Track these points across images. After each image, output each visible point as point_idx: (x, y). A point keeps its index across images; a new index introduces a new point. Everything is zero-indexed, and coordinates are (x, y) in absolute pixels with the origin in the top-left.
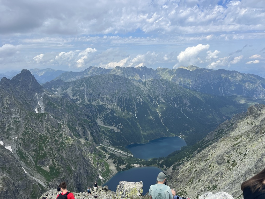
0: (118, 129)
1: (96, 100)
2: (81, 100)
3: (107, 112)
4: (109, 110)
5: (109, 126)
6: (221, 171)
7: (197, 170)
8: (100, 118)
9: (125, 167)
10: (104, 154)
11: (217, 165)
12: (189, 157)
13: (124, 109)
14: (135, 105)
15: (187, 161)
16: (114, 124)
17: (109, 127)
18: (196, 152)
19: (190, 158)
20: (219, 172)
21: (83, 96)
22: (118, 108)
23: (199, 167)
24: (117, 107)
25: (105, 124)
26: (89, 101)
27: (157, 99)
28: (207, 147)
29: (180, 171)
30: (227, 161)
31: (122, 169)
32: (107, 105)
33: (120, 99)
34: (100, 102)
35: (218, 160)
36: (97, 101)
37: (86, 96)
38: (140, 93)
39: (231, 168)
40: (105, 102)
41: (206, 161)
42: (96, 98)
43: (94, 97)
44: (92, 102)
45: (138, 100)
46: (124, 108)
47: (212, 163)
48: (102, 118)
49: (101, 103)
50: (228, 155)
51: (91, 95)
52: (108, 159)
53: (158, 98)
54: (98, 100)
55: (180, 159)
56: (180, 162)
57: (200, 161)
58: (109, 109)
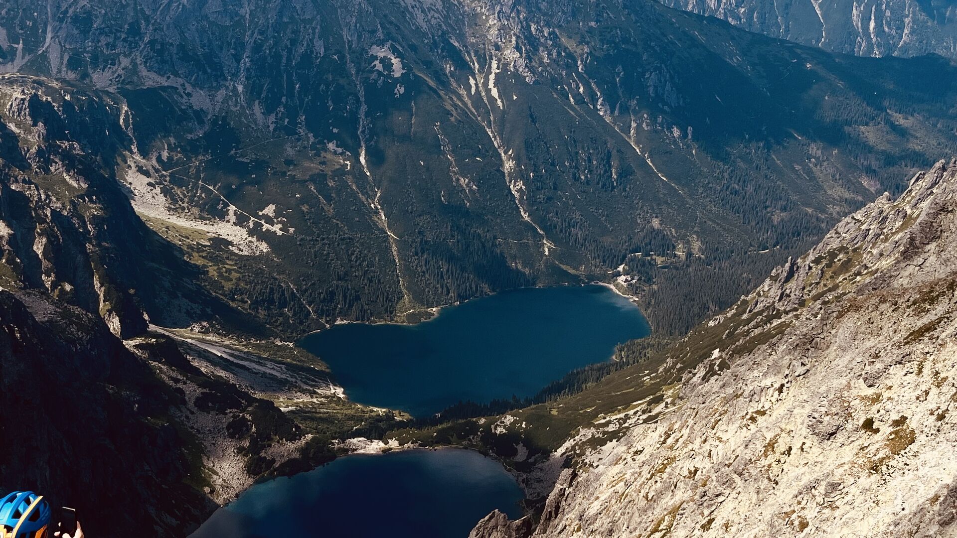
0: (254, 239)
1: (119, 55)
2: (19, 53)
3: (189, 137)
4: (201, 122)
5: (202, 218)
6: (828, 475)
7: (696, 471)
8: (147, 174)
9: (296, 455)
10: (171, 383)
11: (808, 443)
12: (658, 400)
13: (294, 122)
14: (362, 99)
15: (645, 421)
16: (232, 208)
17: (200, 226)
18: (701, 371)
19: (663, 405)
20: (817, 481)
21: (35, 27)
22: (257, 109)
23: (710, 454)
24: (250, 105)
25: (174, 207)
26: (74, 63)
27: (494, 64)
28: (764, 347)
29: (602, 474)
30: (861, 422)
31: (277, 465)
32: (189, 95)
33: (269, 60)
34: (144, 72)
35: (816, 415)
36: (125, 62)
37: (56, 31)
38: (391, 23)
39: (881, 460)
40: (176, 75)
41: (753, 419)
42: (114, 47)
43: (103, 40)
44: (90, 71)
45: (379, 66)
46: (292, 114)
47: (782, 430)
48: (157, 171)
49: (151, 79)
50: (870, 392)
51: (83, 22)
52: (195, 410)
53: (499, 60)
54: (125, 56)
55: (610, 408)
56: (611, 428)
57: (717, 422)
58: (199, 115)
